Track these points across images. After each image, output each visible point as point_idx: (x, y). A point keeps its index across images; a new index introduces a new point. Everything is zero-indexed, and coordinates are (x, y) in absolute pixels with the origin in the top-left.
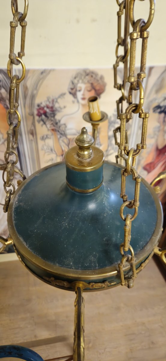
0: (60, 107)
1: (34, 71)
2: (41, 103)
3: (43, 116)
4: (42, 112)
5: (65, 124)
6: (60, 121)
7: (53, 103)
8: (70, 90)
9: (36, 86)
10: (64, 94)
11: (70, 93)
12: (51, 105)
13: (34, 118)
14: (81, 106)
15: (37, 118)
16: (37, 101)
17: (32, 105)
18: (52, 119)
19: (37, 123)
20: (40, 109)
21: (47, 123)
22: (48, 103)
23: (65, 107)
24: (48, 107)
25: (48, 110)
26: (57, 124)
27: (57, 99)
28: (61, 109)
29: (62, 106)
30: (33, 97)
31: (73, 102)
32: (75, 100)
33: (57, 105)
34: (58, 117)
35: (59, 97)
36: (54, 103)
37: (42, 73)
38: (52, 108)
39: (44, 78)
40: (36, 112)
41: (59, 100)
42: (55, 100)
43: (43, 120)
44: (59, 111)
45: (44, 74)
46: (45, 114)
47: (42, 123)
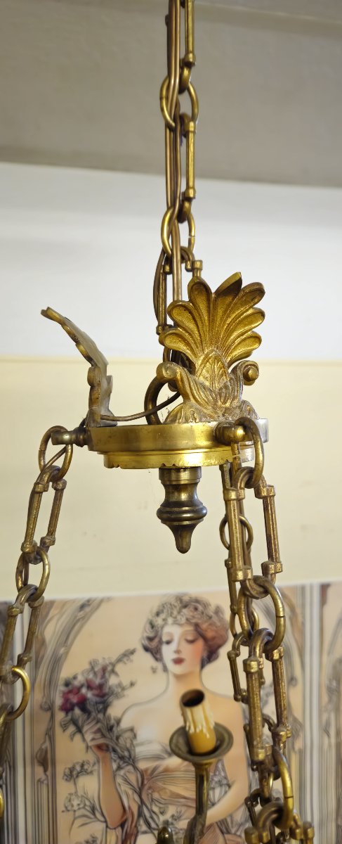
0: (120, 685)
1: (64, 604)
2: (75, 678)
3: (77, 711)
4: (74, 699)
5: (132, 730)
6: (118, 722)
7: (103, 676)
8: (146, 643)
9: (67, 636)
10: (132, 652)
11: (146, 649)
12: (98, 681)
13: (52, 717)
14: (172, 679)
15: (60, 716)
16: (65, 673)
17: (50, 683)
18: (100, 716)
19: (58, 730)
20: (70, 692)
21: (85, 729)
22: (91, 676)
23: (132, 684)
24: (89, 687)
25: (89, 695)
26: (110, 729)
27: (114, 665)
28: (123, 689)
29: (126, 683)
30: (57, 662)
31: (154, 671)
32: (159, 666)
33: (113, 681)
34: (114, 711)
35: (119, 660)
36: (107, 675)
37: (82, 607)
38: (101, 686)
39: (85, 619)
40: (59, 701)
41: (119, 668)
42: (109, 668)
43: (74, 722)
44: (118, 696)
45: (87, 609)
46: (83, 704)
47: (72, 729)
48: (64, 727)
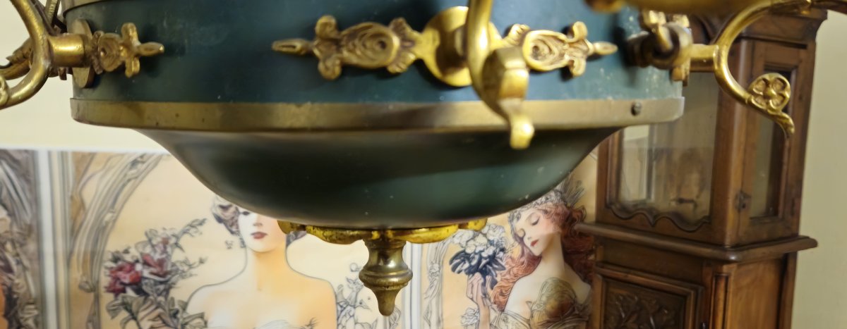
0: (186, 262)
1: (109, 157)
2: (126, 252)
3: (130, 293)
4: (127, 279)
5: (201, 316)
6: (185, 306)
7: (164, 251)
8: (219, 212)
9: (114, 200)
10: (202, 223)
11: (220, 220)
12: (157, 256)
13: (97, 299)
14: (251, 256)
15: (108, 298)
16: (114, 244)
17: (93, 256)
18: (161, 299)
19: (105, 316)
20: (120, 269)
21: (141, 315)
22: (148, 250)
23: (202, 262)
24: (146, 263)
25: (146, 273)
26: (175, 315)
27: (177, 237)
28: (190, 266)
29: (193, 259)
30: (101, 231)
31: (229, 246)
32: (235, 239)
33: (177, 256)
35: (185, 232)
36: (169, 250)
37: (134, 163)
38: (161, 263)
39: (139, 178)
40: (105, 280)
41: (184, 241)
42: (173, 241)
43: (126, 306)
44: (183, 275)
45: (140, 167)
46: (137, 284)
47: (124, 314)
48: (113, 312)
